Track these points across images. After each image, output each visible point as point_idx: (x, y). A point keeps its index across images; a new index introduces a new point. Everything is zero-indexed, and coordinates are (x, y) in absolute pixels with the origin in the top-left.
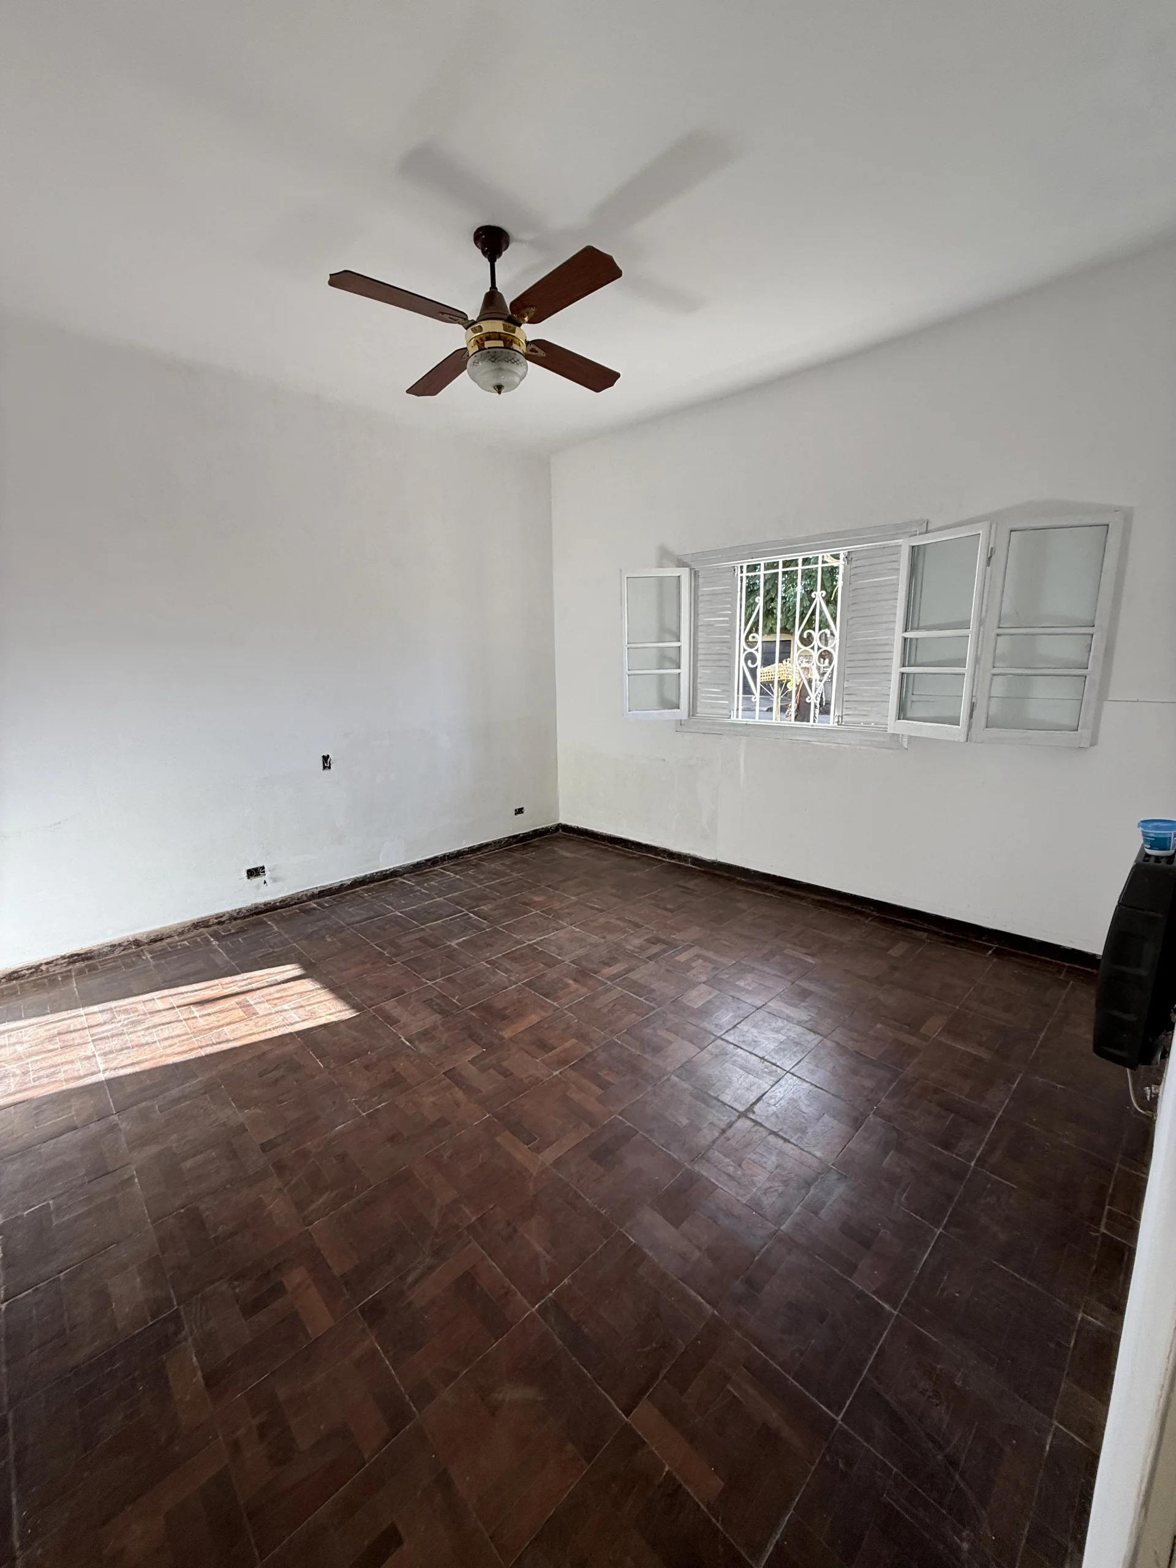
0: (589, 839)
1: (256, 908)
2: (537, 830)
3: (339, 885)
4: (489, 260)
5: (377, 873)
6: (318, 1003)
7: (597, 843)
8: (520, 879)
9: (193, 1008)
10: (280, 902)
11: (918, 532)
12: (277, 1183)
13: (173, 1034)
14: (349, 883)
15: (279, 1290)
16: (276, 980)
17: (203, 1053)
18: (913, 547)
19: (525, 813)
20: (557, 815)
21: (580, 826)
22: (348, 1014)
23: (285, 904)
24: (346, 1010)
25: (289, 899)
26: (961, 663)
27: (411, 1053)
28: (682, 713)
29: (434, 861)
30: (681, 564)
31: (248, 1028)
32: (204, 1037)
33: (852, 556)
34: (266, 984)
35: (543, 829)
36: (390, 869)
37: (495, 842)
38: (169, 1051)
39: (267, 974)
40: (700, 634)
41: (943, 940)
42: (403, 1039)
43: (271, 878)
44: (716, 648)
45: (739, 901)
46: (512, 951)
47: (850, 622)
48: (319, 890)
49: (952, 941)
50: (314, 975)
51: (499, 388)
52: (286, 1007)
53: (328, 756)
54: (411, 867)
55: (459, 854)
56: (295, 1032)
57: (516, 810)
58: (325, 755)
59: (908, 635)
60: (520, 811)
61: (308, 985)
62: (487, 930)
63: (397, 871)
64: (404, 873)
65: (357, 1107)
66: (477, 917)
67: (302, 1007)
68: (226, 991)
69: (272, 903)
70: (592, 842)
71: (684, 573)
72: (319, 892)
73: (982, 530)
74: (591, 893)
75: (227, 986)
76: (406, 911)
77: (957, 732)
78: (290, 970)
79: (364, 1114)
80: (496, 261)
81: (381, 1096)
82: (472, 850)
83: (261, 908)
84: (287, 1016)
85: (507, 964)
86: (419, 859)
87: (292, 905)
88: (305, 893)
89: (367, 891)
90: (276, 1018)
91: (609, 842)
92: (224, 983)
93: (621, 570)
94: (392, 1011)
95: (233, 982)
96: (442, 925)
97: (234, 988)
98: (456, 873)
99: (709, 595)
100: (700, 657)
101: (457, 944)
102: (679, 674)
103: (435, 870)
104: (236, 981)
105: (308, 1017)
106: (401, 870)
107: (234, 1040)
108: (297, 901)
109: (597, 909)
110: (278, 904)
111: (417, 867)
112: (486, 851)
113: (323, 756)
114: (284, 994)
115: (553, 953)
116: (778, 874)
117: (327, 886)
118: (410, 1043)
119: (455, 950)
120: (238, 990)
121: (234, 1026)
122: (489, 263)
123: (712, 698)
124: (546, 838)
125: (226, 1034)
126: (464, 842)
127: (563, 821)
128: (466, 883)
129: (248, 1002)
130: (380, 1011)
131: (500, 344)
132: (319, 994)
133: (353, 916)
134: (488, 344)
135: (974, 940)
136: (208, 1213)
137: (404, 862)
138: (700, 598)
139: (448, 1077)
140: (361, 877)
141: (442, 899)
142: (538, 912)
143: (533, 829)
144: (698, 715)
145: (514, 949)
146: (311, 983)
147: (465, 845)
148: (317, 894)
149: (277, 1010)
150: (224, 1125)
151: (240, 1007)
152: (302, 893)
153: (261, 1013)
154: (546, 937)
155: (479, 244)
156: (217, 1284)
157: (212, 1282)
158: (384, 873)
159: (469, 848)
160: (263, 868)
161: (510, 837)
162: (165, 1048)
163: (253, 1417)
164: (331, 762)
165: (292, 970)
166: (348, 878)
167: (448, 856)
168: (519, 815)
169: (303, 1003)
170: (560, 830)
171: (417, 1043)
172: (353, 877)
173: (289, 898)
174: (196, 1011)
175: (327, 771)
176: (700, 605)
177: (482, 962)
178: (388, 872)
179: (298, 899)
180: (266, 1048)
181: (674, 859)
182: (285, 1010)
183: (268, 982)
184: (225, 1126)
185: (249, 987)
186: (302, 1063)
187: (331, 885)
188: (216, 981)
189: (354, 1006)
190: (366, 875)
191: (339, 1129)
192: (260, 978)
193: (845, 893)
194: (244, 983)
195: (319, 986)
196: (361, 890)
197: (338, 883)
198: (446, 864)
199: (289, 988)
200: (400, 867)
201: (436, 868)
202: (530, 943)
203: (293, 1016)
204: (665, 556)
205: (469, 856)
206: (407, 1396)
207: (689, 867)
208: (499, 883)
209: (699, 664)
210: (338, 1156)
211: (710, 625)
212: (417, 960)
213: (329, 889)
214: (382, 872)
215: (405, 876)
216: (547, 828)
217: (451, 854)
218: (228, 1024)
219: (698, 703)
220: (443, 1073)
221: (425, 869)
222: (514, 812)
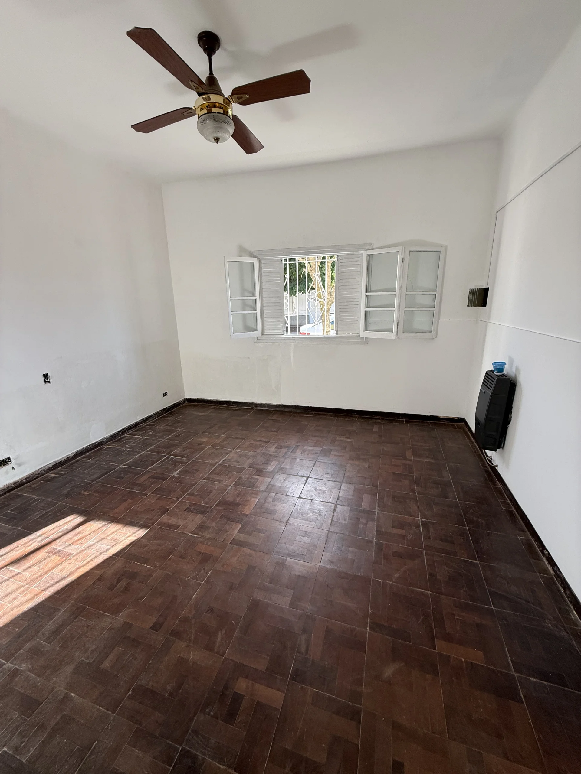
0: (206, 404)
1: (8, 487)
2: (175, 403)
3: (66, 458)
4: (208, 56)
5: (90, 445)
6: (113, 533)
7: (211, 405)
8: (185, 432)
9: (11, 568)
10: (26, 479)
11: (369, 249)
12: (183, 644)
13: (9, 590)
14: (72, 455)
15: (237, 698)
16: (67, 529)
17: (49, 592)
18: (368, 255)
19: (168, 395)
20: (186, 393)
21: (199, 398)
22: (142, 532)
23: (29, 479)
24: (138, 530)
25: (32, 476)
26: (392, 305)
27: (201, 539)
28: (258, 333)
29: (123, 431)
30: (252, 255)
31: (71, 566)
32: (39, 583)
33: (339, 257)
34: (61, 534)
35: (178, 402)
36: (97, 441)
37: (155, 414)
38: (16, 603)
39: (56, 527)
40: (264, 293)
41: (388, 421)
42: (190, 534)
43: (16, 464)
44: (273, 300)
45: (302, 421)
46: (213, 470)
47: (340, 288)
48: (52, 464)
49: (390, 421)
50: (94, 518)
51: (217, 140)
52: (91, 543)
53: (47, 374)
54: (110, 437)
55: (137, 424)
56: (113, 555)
57: (163, 394)
58: (45, 373)
59: (368, 294)
60: (165, 394)
61: (94, 525)
62: (189, 462)
63: (102, 442)
64: (107, 442)
65: (195, 580)
66: (176, 457)
67: (103, 538)
68: (29, 548)
69: (20, 481)
70: (208, 405)
71: (255, 260)
72: (53, 466)
73: (399, 250)
74: (230, 431)
75: (27, 544)
76: (127, 464)
77: (392, 335)
78: (72, 520)
79: (203, 582)
80: (212, 56)
81: (204, 569)
82: (144, 421)
83: (12, 487)
84: (98, 547)
85: (215, 477)
86: (114, 432)
87: (35, 479)
88: (43, 468)
89: (87, 457)
90: (89, 552)
91: (218, 404)
92: (22, 543)
93: (224, 257)
94: (170, 521)
95: (31, 540)
96: (159, 467)
97: (34, 544)
98: (141, 435)
99: (268, 272)
100: (264, 305)
101: (178, 474)
102: (256, 313)
103: (125, 437)
104: (33, 539)
105: (114, 544)
106: (104, 440)
107: (68, 576)
108: (38, 475)
109: (240, 438)
110: (24, 481)
111: (114, 436)
112: (151, 420)
113: (44, 375)
114: (82, 535)
115: (236, 465)
116: (312, 406)
117: (57, 461)
118: (196, 535)
119: (179, 478)
120: (40, 544)
121: (60, 567)
122: (208, 58)
123: (274, 325)
124: (180, 407)
125: (57, 575)
126: (138, 417)
127: (188, 397)
128: (153, 440)
129: (56, 549)
130: (160, 524)
131: (221, 111)
132: (109, 527)
133: (92, 475)
134: (213, 110)
135: (396, 419)
136: (151, 683)
137: (105, 435)
138: (263, 274)
139: (235, 545)
140: (80, 450)
141: (145, 452)
142: (210, 446)
143: (173, 403)
144: (265, 334)
145: (213, 469)
146: (97, 522)
147: (139, 419)
148: (52, 468)
149: (86, 547)
150: (111, 629)
151: (53, 554)
152: (41, 469)
153: (75, 552)
154: (225, 458)
155: (201, 44)
156: (195, 718)
157: (191, 720)
158: (94, 444)
159: (142, 420)
160: (9, 459)
161: (162, 410)
162: (10, 602)
163: (285, 768)
164: (50, 378)
165: (73, 520)
166: (72, 452)
167: (130, 427)
168: (165, 397)
169: (103, 536)
170: (186, 402)
171: (201, 533)
172: (75, 451)
173: (32, 474)
174: (16, 569)
175: (47, 385)
176: (263, 278)
177: (201, 480)
178: (97, 444)
179: (39, 474)
180: (100, 572)
181: (257, 407)
182: (93, 545)
183: (60, 532)
184: (113, 629)
185: (48, 540)
186: (135, 571)
187: (60, 459)
188: (14, 545)
189: (142, 526)
190: (83, 448)
191: (195, 597)
192: (52, 532)
193: (344, 409)
194: (41, 538)
195: (104, 523)
196: (83, 458)
197: (65, 457)
198: (131, 432)
199: (83, 530)
200: (104, 439)
201: (125, 435)
202: (219, 463)
203: (103, 546)
204: (242, 251)
205: (142, 424)
206: (350, 703)
207: (267, 410)
208: (174, 435)
209: (264, 308)
210: (208, 611)
211: (269, 288)
212: (159, 489)
213: (60, 462)
214: (93, 444)
215: (107, 443)
216: (179, 402)
217: (132, 425)
218: (54, 568)
219: (265, 328)
220: (230, 543)
221: (119, 437)
222: (163, 395)
